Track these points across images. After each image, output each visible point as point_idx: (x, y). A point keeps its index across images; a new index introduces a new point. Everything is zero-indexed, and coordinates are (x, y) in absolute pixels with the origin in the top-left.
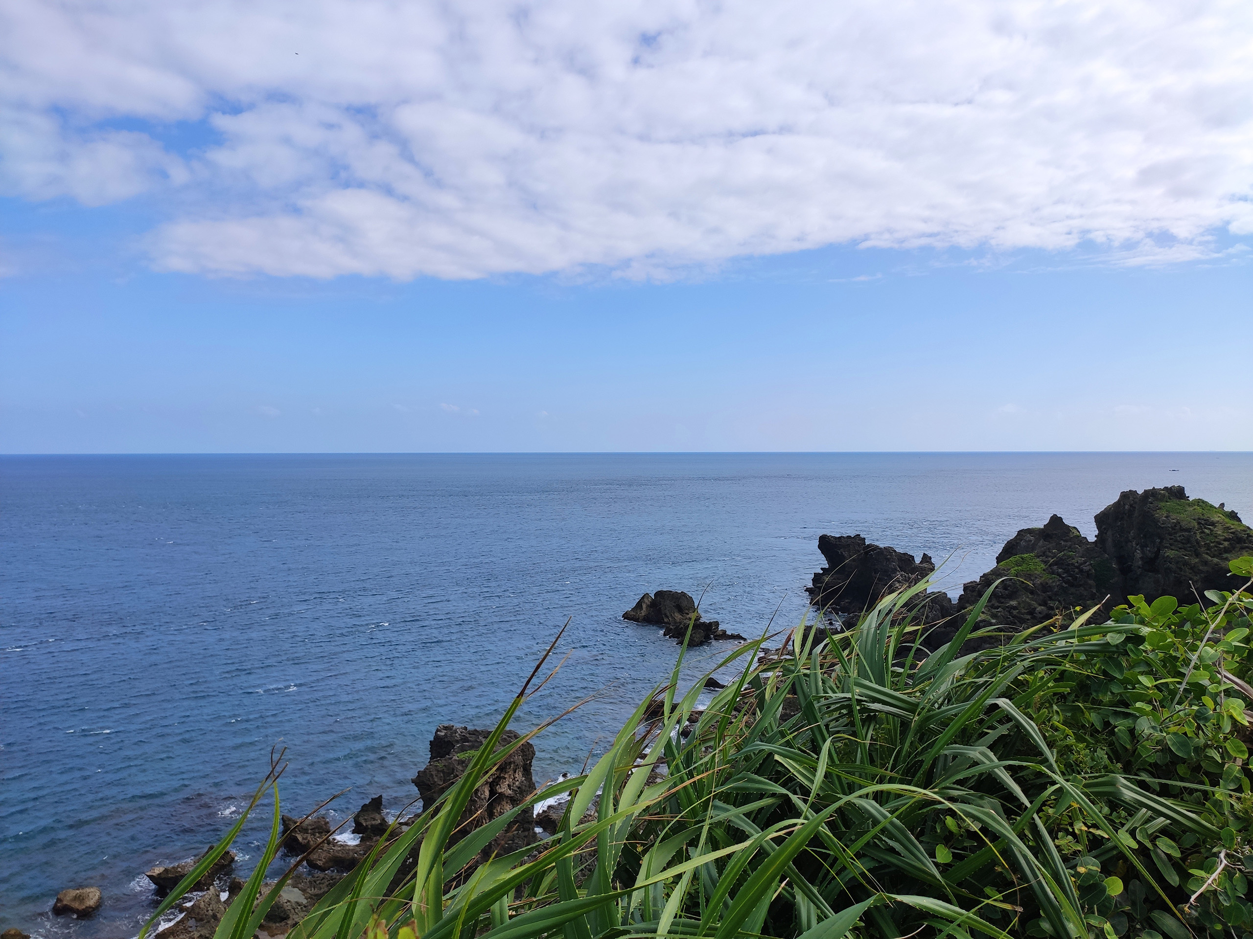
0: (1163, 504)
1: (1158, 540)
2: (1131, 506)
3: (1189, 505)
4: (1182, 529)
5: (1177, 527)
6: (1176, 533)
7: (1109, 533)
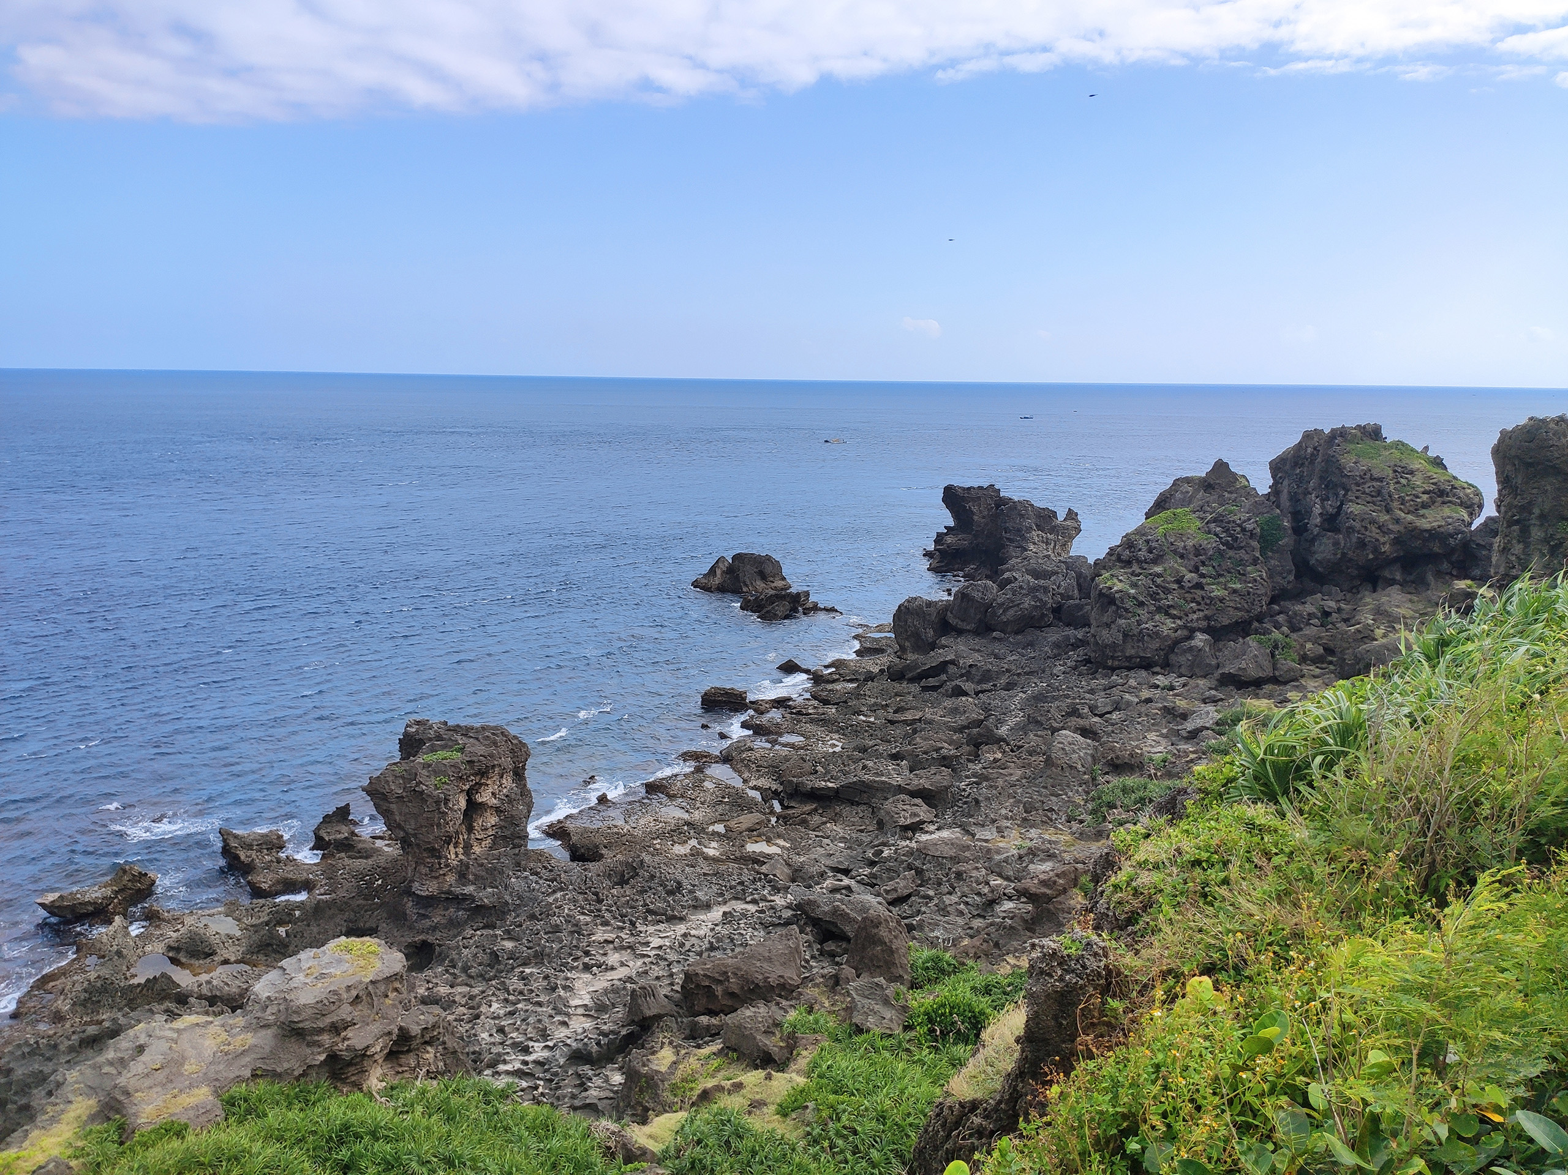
0: (1352, 446)
1: (1343, 492)
2: (1315, 449)
3: (1385, 448)
4: (1372, 479)
5: (1367, 476)
6: (1364, 483)
7: (1286, 483)
